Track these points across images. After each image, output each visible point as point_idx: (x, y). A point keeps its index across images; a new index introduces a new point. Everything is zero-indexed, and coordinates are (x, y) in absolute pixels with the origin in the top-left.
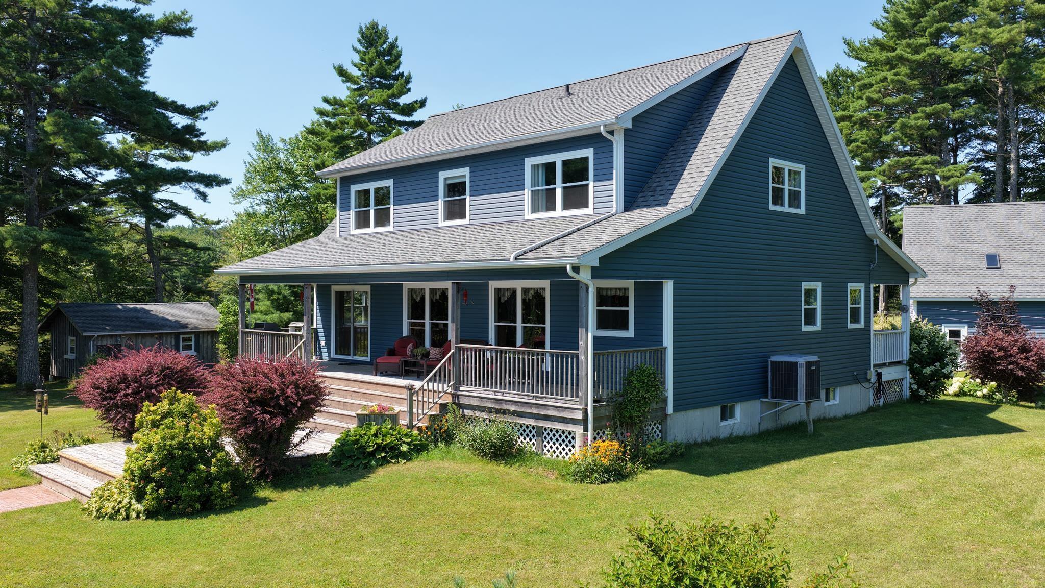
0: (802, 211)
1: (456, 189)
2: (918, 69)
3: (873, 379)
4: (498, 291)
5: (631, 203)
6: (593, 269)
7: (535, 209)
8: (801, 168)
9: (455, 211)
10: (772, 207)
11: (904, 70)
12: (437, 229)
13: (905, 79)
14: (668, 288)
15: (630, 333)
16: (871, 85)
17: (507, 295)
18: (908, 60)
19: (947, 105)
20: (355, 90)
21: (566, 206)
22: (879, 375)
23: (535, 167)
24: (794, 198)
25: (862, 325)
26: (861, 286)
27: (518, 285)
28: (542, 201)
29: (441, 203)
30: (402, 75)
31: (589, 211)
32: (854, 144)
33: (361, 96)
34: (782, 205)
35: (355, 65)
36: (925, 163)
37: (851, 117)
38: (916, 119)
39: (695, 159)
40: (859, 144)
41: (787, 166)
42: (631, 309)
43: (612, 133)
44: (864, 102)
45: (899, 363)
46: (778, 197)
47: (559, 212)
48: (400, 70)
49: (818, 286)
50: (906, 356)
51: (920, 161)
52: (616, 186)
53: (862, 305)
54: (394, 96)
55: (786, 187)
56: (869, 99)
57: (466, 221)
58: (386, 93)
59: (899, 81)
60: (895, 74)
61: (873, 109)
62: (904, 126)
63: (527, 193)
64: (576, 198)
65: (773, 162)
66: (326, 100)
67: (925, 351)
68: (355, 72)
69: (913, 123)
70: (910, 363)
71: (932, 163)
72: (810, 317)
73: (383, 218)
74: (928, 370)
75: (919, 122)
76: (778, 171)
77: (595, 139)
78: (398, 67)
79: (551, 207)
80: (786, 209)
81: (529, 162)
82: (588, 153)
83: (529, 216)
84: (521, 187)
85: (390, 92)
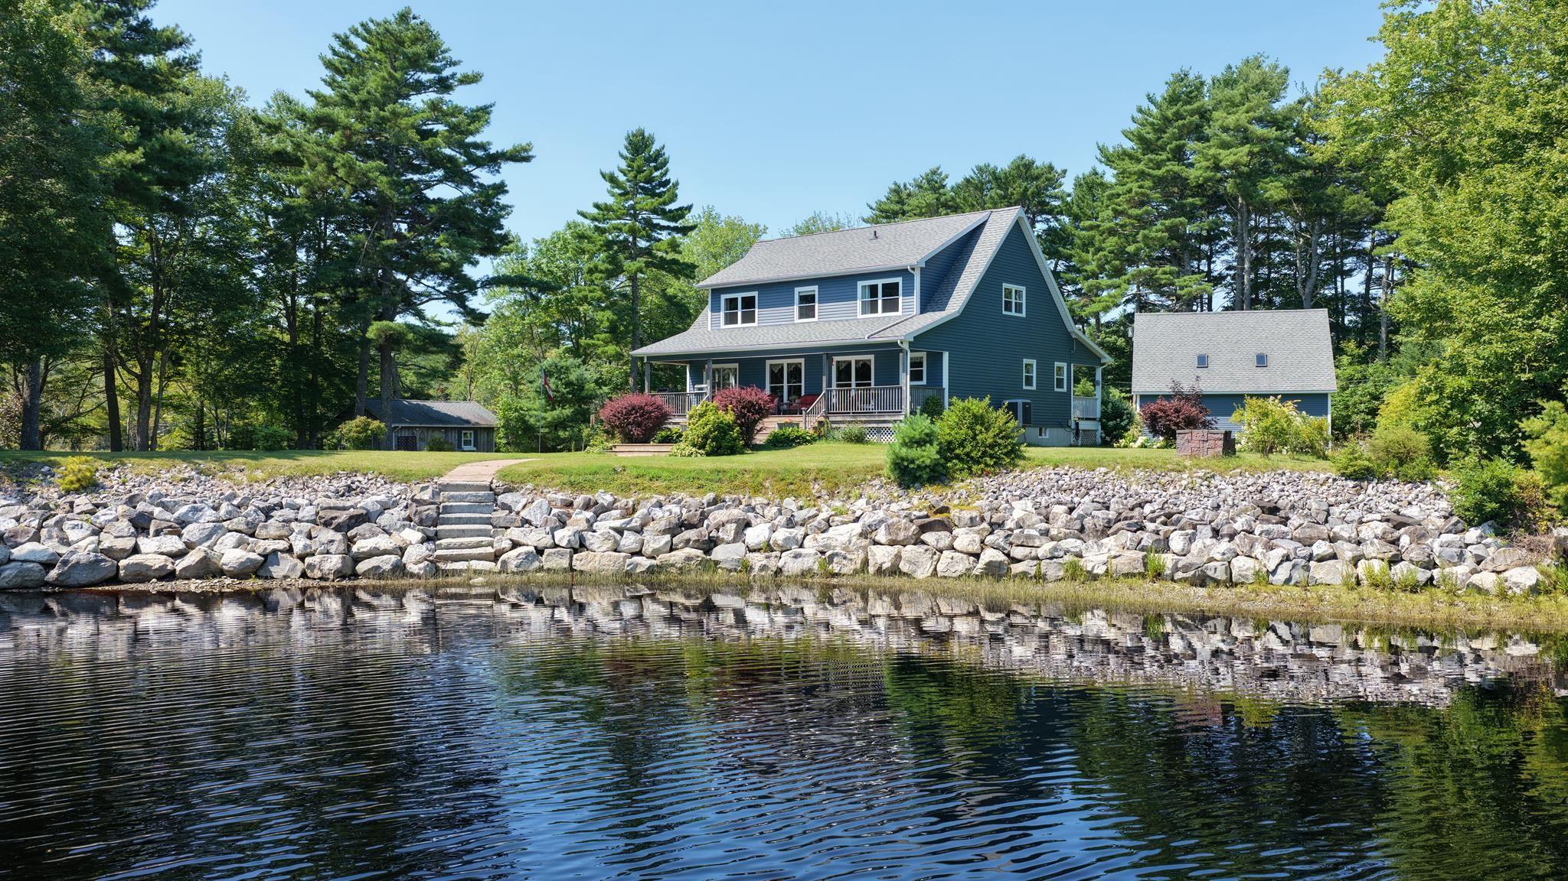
0: (1024, 315)
1: (808, 299)
2: (1159, 182)
3: (1073, 426)
4: (838, 362)
5: (924, 309)
6: (910, 343)
7: (864, 312)
8: (1023, 289)
9: (807, 312)
10: (1004, 313)
11: (1148, 183)
12: (794, 324)
13: (1149, 192)
14: (946, 356)
15: (924, 382)
16: (1119, 195)
17: (844, 365)
18: (1149, 175)
19: (1182, 219)
20: (620, 195)
21: (884, 311)
22: (1077, 424)
23: (864, 287)
24: (1019, 308)
25: (1065, 390)
26: (1064, 365)
27: (853, 359)
28: (868, 308)
29: (796, 308)
30: (668, 182)
31: (899, 313)
32: (1101, 253)
33: (627, 200)
34: (1010, 310)
35: (622, 171)
36: (1165, 273)
37: (1099, 226)
38: (1157, 231)
39: (960, 285)
40: (1106, 253)
41: (1014, 287)
42: (924, 369)
43: (913, 269)
44: (1110, 212)
45: (1094, 419)
46: (1008, 307)
47: (880, 314)
48: (667, 177)
49: (1034, 362)
50: (1098, 415)
51: (1160, 272)
52: (915, 300)
53: (1065, 377)
54: (665, 203)
55: (1013, 301)
56: (1115, 211)
57: (816, 319)
58: (656, 201)
59: (1143, 194)
60: (1141, 187)
61: (1120, 220)
62: (1145, 237)
63: (859, 302)
64: (890, 306)
65: (1005, 285)
66: (597, 206)
67: (1110, 410)
68: (622, 178)
69: (1153, 235)
70: (1100, 420)
71: (1171, 273)
72: (1029, 381)
73: (749, 318)
74: (1111, 423)
75: (1159, 234)
76: (1009, 292)
77: (903, 272)
78: (665, 174)
79: (874, 310)
80: (1013, 313)
81: (860, 284)
82: (899, 280)
83: (860, 316)
84: (855, 299)
85: (661, 200)
